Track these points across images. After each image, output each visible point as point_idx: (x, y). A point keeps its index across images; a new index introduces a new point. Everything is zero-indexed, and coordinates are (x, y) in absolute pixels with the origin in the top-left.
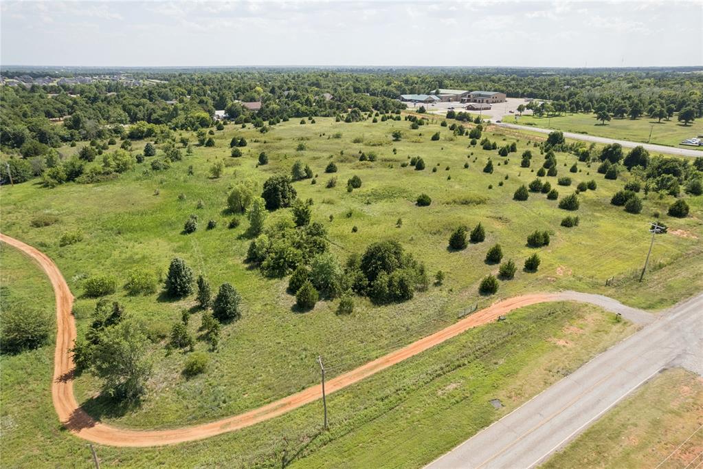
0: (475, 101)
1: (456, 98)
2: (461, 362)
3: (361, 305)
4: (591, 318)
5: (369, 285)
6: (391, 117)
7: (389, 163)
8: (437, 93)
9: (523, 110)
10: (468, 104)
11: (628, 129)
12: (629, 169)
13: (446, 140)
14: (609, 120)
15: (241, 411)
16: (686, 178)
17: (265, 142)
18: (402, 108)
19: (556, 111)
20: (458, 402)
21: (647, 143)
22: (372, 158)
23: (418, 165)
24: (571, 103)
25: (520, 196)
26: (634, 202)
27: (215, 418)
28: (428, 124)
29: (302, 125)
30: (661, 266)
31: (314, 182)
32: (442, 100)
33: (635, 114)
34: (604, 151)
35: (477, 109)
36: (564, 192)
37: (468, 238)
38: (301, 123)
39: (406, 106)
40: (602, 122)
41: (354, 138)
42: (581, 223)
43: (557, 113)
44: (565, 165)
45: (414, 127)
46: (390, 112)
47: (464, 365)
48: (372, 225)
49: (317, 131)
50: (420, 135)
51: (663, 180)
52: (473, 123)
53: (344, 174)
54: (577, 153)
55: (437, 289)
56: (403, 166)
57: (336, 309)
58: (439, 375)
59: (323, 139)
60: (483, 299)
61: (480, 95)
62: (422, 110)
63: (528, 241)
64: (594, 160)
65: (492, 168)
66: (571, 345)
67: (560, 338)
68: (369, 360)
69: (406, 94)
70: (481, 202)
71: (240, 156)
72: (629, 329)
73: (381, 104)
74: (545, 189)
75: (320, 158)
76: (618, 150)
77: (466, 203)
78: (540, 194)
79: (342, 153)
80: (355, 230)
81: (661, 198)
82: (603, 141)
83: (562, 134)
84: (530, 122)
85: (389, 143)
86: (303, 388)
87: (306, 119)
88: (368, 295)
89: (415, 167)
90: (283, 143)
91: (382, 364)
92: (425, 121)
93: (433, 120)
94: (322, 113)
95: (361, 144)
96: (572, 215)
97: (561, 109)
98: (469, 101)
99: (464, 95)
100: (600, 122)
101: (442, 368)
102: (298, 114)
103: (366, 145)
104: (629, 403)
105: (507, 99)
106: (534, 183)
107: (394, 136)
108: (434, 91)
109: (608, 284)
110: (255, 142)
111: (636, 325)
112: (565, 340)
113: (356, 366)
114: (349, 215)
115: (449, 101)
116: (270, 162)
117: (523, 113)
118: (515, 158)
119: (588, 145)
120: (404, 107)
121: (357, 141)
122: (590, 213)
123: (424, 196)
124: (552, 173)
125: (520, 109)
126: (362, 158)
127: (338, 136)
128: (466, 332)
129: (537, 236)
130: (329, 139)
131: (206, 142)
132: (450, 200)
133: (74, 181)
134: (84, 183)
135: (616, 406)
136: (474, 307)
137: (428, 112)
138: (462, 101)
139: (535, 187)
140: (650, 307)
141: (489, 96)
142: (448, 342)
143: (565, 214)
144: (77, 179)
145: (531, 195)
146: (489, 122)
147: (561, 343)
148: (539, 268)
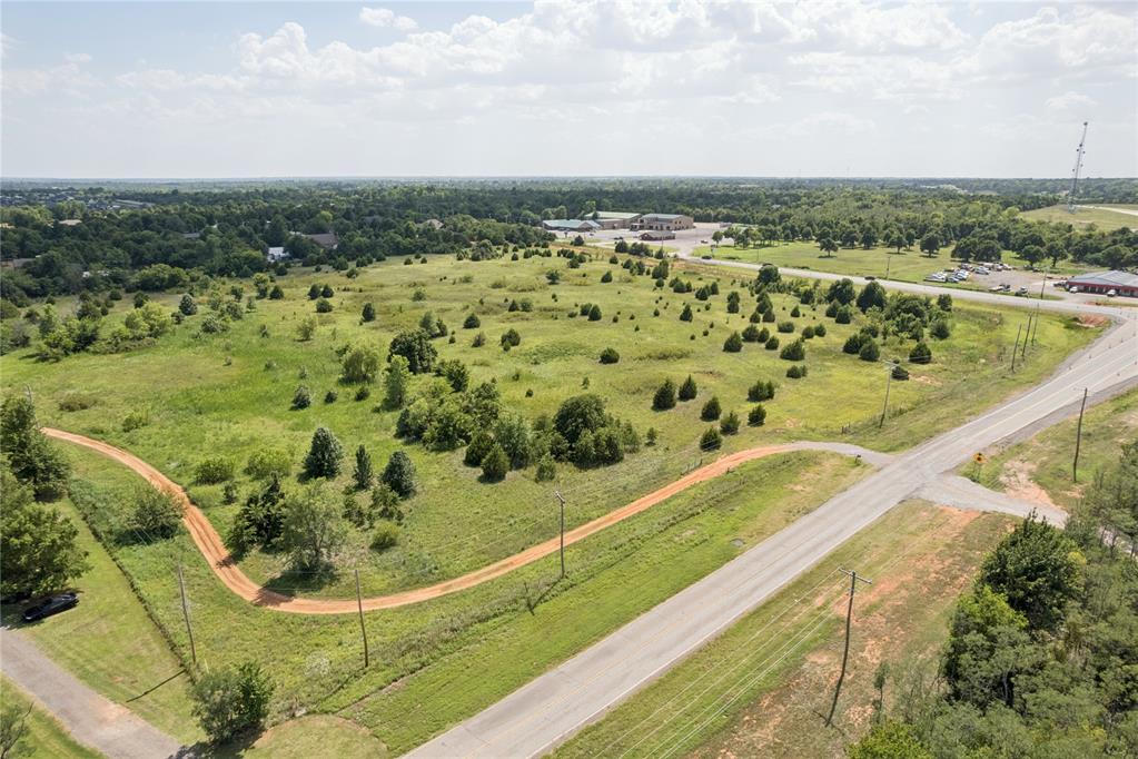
0: (651, 228)
1: (624, 225)
2: (695, 510)
3: (565, 471)
4: (828, 465)
5: (571, 448)
6: (537, 252)
7: (550, 313)
8: (595, 218)
9: (720, 239)
10: (642, 232)
11: (860, 262)
12: (864, 311)
13: (620, 281)
14: (836, 250)
15: (459, 575)
16: (930, 318)
17: (361, 291)
18: (549, 239)
19: (766, 239)
20: (697, 545)
21: (885, 279)
22: (526, 307)
23: (593, 314)
24: (785, 228)
25: (732, 346)
26: (870, 347)
27: (432, 583)
28: (591, 260)
29: (408, 266)
30: (901, 412)
31: (452, 341)
32: (603, 226)
33: (869, 242)
34: (831, 289)
35: (656, 239)
36: (786, 340)
37: (677, 395)
38: (406, 264)
39: (555, 235)
40: (827, 253)
41: (491, 282)
42: (810, 374)
43: (767, 243)
44: (784, 309)
45: (573, 266)
46: (533, 244)
47: (698, 514)
48: (550, 387)
49: (434, 274)
50: (584, 276)
51: (903, 321)
52: (653, 259)
53: (493, 329)
54: (798, 294)
55: (650, 449)
56: (572, 316)
57: (533, 477)
58: (672, 525)
59: (446, 284)
60: (706, 455)
61: (657, 219)
62: (579, 242)
63: (750, 394)
64: (820, 302)
65: (691, 315)
66: (808, 489)
67: (796, 484)
68: (590, 519)
69: (549, 219)
70: (682, 356)
71: (330, 310)
72: (868, 471)
73: (518, 234)
74: (762, 337)
75: (449, 310)
76: (848, 287)
77: (664, 357)
78: (756, 344)
79: (481, 302)
80: (529, 394)
81: (901, 342)
82: (829, 278)
83: (776, 269)
84: (733, 255)
85: (543, 287)
86: (523, 549)
87: (412, 257)
88: (570, 460)
89: (587, 317)
90: (386, 291)
91: (605, 522)
92: (587, 257)
93: (597, 255)
94: (434, 249)
95: (503, 289)
96: (799, 365)
97: (772, 236)
98: (642, 228)
99: (635, 220)
100: (824, 253)
101: (674, 518)
102: (398, 251)
103: (510, 290)
104: (871, 530)
105: (695, 224)
106: (748, 329)
107: (549, 278)
108: (591, 215)
109: (844, 431)
111: (876, 467)
112: (803, 485)
113: (577, 526)
114: (517, 377)
115: (614, 228)
116: (378, 317)
117: (720, 243)
118: (719, 302)
119: (811, 283)
120: (552, 238)
121: (497, 286)
122: (818, 363)
123: (610, 351)
124: (769, 318)
125: (717, 237)
126: (513, 308)
127: (467, 280)
128: (693, 486)
129: (759, 386)
130: (454, 283)
131: (269, 292)
132: (644, 354)
133: (87, 351)
134: (104, 354)
135: (857, 533)
136: (698, 463)
137: (588, 244)
138: (633, 228)
139: (750, 336)
140: (891, 450)
141: (671, 221)
142: (674, 497)
143: (789, 365)
144: (91, 348)
145: (745, 345)
146: (675, 256)
147: (799, 488)
148: (765, 421)
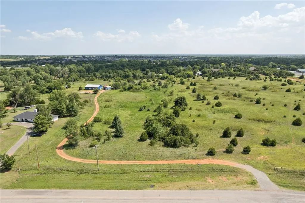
3: (159, 145)
6: (278, 80)
7: (246, 99)
13: (294, 92)
22: (240, 96)
25: (296, 123)
31: (203, 102)
38: (228, 79)
47: (160, 172)
48: (204, 121)
49: (231, 83)
50: (282, 89)
56: (252, 101)
57: (149, 143)
59: (229, 86)
63: (263, 142)
66: (213, 183)
68: (137, 160)
70: (269, 122)
72: (252, 188)
85: (258, 91)
87: (232, 77)
88: (164, 142)
90: (211, 86)
95: (244, 89)
101: (151, 170)
102: (230, 75)
109: (275, 169)
110: (201, 84)
111: (259, 188)
112: (213, 180)
114: (199, 116)
120: (293, 75)
123: (239, 114)
127: (237, 86)
128: (179, 164)
129: (267, 140)
130: (232, 86)
136: (194, 157)
142: (168, 164)
144: (130, 90)
147: (210, 181)
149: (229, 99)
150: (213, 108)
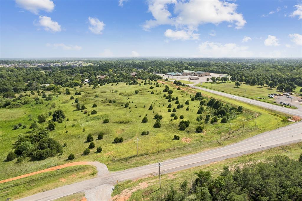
0: (197, 75)
3: (27, 161)
6: (150, 83)
8: (182, 72)
11: (246, 90)
13: (156, 94)
14: (240, 85)
22: (114, 102)
23: (126, 106)
26: (182, 126)
28: (160, 86)
29: (112, 86)
32: (183, 75)
36: (167, 120)
40: (237, 86)
41: (120, 93)
45: (151, 88)
46: (153, 80)
49: (112, 89)
56: (122, 105)
61: (199, 73)
62: (166, 80)
74: (160, 118)
80: (67, 132)
87: (115, 83)
94: (124, 81)
99: (192, 73)
102: (113, 81)
107: (135, 92)
109: (113, 160)
110: (86, 93)
115: (186, 75)
116: (79, 102)
123: (108, 120)
124: (175, 111)
126: (110, 102)
127: (116, 91)
128: (41, 173)
129: (116, 139)
130: (112, 93)
132: (116, 121)
136: (56, 164)
137: (169, 80)
139: (156, 117)
141: (202, 74)
142: (30, 176)
144: (6, 107)
145: (151, 120)
147: (63, 180)
148: (102, 151)
149: (105, 106)
150: (88, 117)
